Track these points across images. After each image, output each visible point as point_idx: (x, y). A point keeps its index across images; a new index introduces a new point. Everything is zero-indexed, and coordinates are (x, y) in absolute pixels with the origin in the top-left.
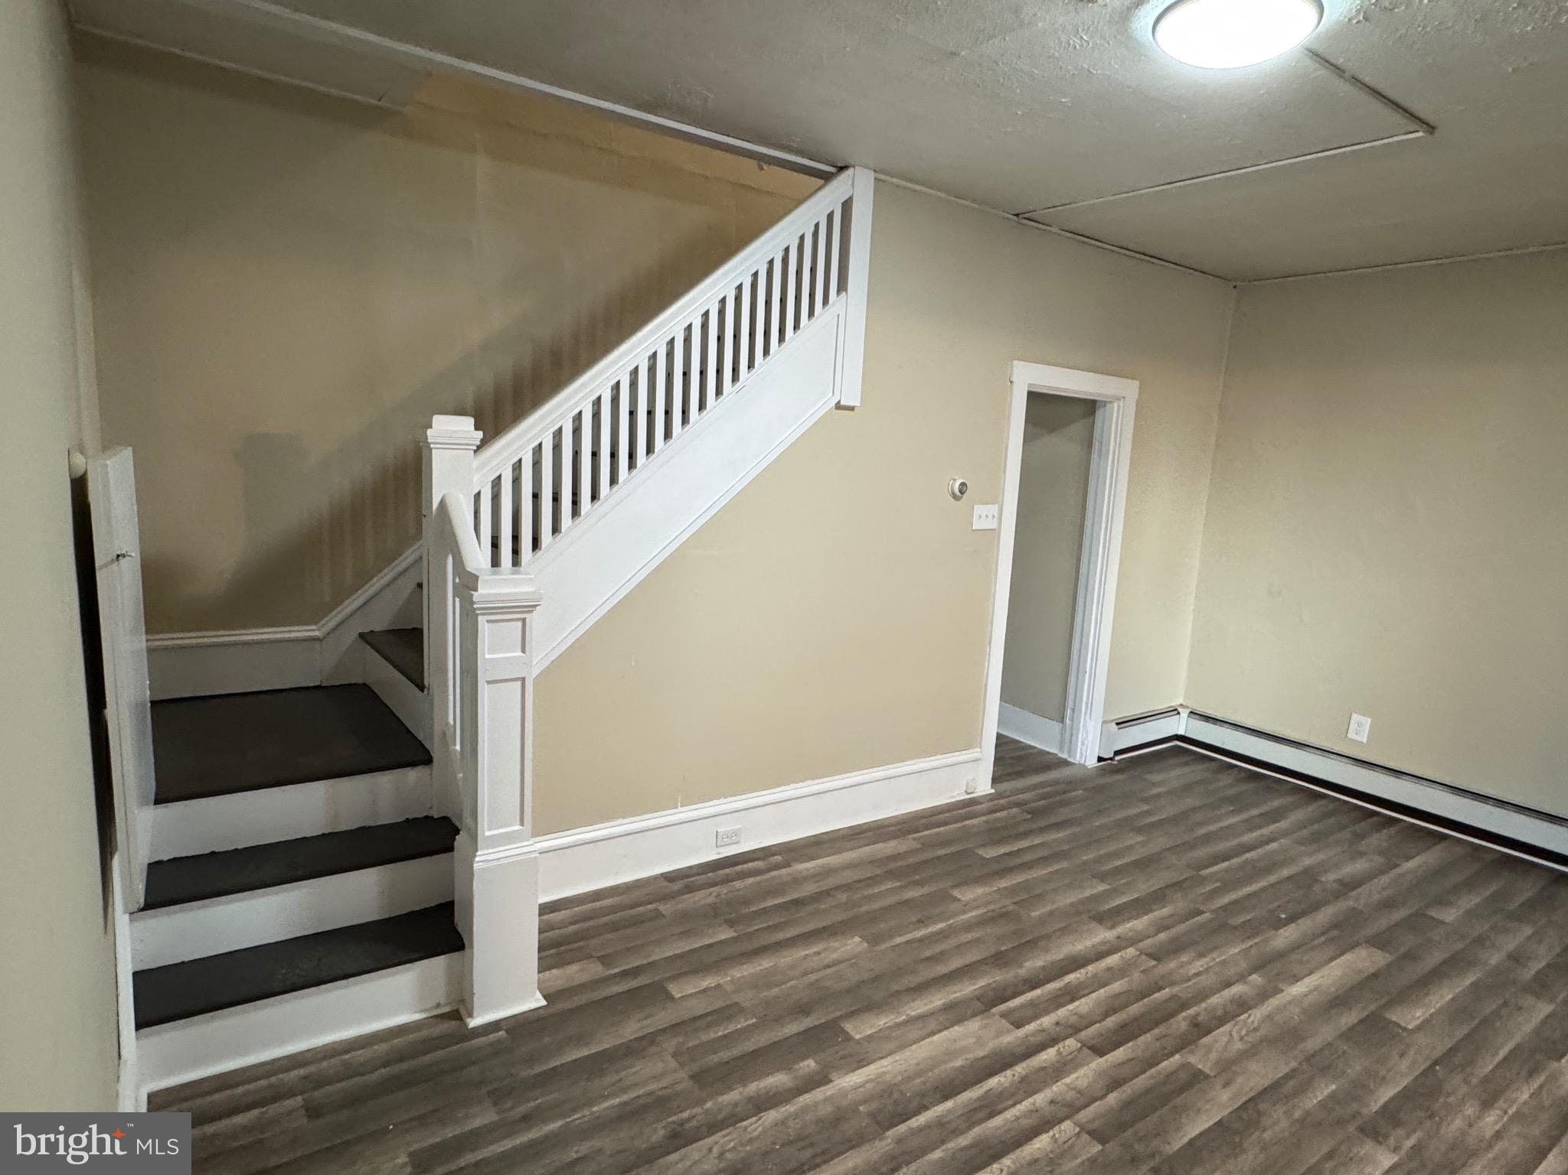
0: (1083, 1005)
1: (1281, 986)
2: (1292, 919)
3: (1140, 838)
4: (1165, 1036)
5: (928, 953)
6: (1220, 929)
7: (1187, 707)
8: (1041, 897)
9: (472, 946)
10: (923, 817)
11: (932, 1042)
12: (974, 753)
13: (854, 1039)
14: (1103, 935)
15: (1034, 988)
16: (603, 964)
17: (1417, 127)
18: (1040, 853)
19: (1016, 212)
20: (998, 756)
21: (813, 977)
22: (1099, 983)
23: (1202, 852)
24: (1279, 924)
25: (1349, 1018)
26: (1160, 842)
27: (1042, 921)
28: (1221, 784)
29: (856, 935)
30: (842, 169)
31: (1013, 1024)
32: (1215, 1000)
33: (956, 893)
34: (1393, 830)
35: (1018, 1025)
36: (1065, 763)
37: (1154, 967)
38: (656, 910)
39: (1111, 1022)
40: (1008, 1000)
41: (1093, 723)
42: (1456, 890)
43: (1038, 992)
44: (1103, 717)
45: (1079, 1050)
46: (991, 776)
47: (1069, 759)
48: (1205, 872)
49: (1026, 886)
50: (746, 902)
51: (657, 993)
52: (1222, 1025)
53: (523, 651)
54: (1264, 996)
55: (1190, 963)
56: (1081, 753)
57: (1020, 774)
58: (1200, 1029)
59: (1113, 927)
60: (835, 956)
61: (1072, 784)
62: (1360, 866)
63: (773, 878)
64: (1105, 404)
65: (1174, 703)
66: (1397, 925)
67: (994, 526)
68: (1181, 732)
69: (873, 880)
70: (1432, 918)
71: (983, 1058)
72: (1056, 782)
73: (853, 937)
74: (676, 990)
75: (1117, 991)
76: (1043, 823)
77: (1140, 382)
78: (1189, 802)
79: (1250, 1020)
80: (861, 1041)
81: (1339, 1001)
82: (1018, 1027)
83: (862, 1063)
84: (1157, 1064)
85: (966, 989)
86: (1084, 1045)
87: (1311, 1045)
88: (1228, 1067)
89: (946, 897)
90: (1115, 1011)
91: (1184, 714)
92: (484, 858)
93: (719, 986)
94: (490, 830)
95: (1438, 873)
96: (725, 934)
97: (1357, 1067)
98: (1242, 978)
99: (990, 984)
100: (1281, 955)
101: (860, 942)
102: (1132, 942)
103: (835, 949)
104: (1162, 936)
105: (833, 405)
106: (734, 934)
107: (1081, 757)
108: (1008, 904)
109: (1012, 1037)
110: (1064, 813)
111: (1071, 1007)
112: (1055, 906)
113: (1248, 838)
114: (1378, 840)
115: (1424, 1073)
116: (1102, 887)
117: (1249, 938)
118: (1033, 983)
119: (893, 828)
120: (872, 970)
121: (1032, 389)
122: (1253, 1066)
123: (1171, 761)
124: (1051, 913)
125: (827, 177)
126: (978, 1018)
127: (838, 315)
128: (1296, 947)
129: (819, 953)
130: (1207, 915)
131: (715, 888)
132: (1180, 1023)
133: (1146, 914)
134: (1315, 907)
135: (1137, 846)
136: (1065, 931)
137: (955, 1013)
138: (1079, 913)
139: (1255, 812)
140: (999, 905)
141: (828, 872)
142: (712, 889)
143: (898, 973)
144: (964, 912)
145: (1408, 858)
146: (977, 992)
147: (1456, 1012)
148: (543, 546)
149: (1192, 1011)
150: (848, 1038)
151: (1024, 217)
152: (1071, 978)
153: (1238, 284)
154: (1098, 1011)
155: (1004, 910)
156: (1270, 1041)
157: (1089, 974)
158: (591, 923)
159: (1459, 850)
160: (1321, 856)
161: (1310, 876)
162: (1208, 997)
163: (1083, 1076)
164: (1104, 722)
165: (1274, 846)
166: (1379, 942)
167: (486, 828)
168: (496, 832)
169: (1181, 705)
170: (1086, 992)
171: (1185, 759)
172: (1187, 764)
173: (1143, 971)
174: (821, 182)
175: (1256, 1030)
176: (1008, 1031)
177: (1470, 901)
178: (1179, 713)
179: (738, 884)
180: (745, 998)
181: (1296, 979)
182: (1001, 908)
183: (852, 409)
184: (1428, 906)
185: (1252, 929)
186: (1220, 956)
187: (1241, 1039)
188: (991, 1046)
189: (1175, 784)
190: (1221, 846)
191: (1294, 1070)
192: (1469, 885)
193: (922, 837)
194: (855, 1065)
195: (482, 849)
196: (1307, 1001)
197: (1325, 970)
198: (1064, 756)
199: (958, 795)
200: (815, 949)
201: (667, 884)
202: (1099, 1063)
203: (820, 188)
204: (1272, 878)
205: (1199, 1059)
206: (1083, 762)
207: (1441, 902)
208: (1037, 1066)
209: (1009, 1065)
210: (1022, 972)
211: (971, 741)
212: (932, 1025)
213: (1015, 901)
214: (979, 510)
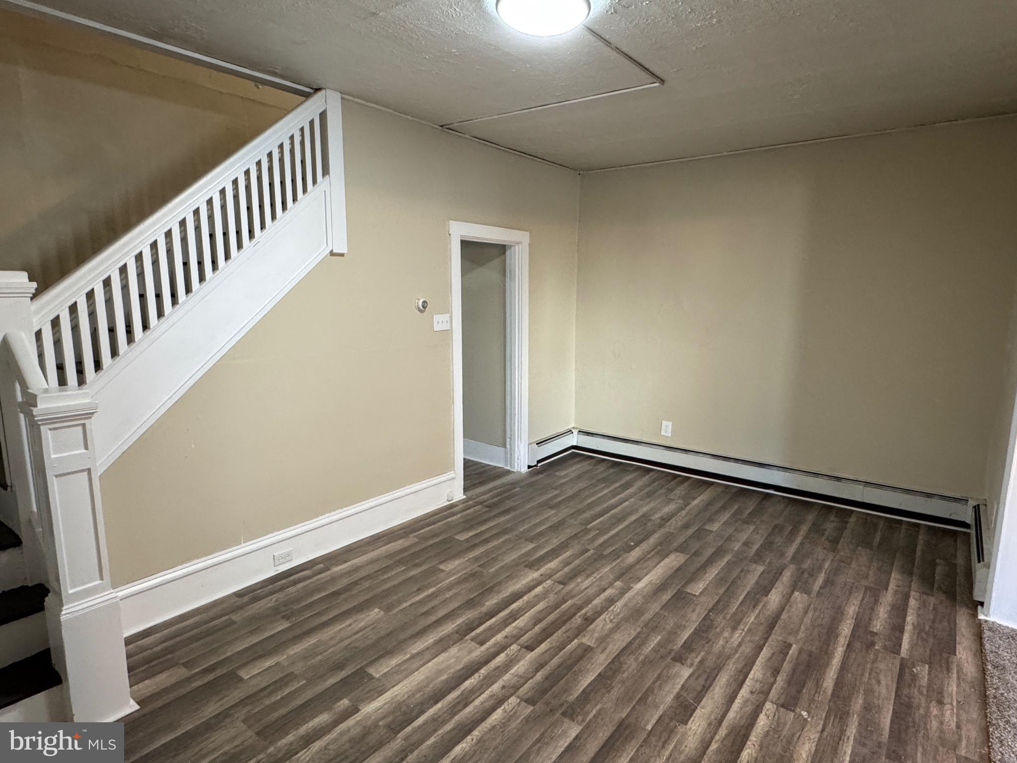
0: (521, 622)
1: (631, 585)
2: (637, 544)
3: (553, 512)
4: (569, 630)
5: (425, 609)
6: (599, 558)
7: (577, 428)
8: (495, 559)
9: (67, 680)
10: (421, 521)
11: (427, 667)
12: (451, 474)
13: (375, 678)
14: (533, 575)
15: (491, 617)
16: (185, 667)
17: (655, 81)
18: (494, 532)
19: (441, 125)
20: (466, 474)
21: (347, 642)
22: (531, 605)
23: (587, 515)
24: (630, 549)
25: (666, 596)
26: (564, 512)
27: (497, 573)
28: (599, 471)
29: (376, 608)
30: (317, 90)
31: (478, 644)
32: (597, 601)
33: (442, 567)
34: (686, 484)
35: (482, 643)
36: (508, 472)
37: (563, 588)
38: (230, 619)
39: (537, 628)
40: (476, 629)
41: (522, 445)
42: (717, 512)
43: (494, 620)
44: (529, 441)
45: (519, 650)
46: (463, 488)
47: (511, 470)
48: (589, 526)
49: (487, 553)
50: (298, 600)
51: (232, 679)
52: (600, 616)
53: (86, 448)
54: (623, 592)
55: (582, 582)
56: (518, 465)
57: (482, 483)
58: (589, 620)
59: (538, 569)
60: (362, 624)
61: (514, 484)
62: (671, 507)
63: (318, 580)
64: (510, 247)
65: (570, 427)
66: (690, 537)
67: (448, 328)
68: (575, 444)
69: (387, 569)
70: (706, 530)
71: (460, 670)
72: (503, 485)
73: (374, 609)
74: (244, 674)
75: (541, 609)
76: (497, 511)
77: (530, 233)
78: (582, 485)
79: (615, 610)
80: (380, 678)
81: (661, 588)
82: (482, 645)
83: (381, 693)
84: (564, 648)
85: (449, 627)
86: (522, 647)
87: (647, 616)
88: (603, 640)
89: (435, 571)
90: (540, 621)
91: (575, 432)
92: (69, 612)
93: (278, 664)
94: (72, 588)
95: (710, 504)
96: (285, 625)
97: (670, 624)
98: (611, 585)
99: (464, 621)
100: (631, 567)
101: (379, 612)
102: (549, 576)
103: (363, 619)
104: (567, 569)
105: (328, 252)
106: (290, 625)
107: (518, 467)
108: (475, 567)
109: (479, 652)
110: (509, 504)
111: (514, 625)
112: (504, 563)
113: (613, 501)
114: (680, 491)
115: (704, 619)
116: (531, 546)
117: (614, 560)
118: (491, 615)
119: (400, 532)
120: (387, 628)
121: (464, 239)
122: (617, 636)
123: (571, 462)
124: (502, 567)
125: (307, 96)
126: (457, 644)
127: (325, 191)
128: (639, 561)
129: (350, 625)
130: (592, 551)
131: (274, 595)
132: (577, 620)
133: (557, 557)
134: (647, 537)
135: (553, 516)
136: (510, 577)
137: (443, 645)
138: (517, 565)
139: (617, 485)
140: (469, 569)
141: (356, 569)
142: (272, 596)
143: (404, 627)
144: (447, 578)
145: (695, 499)
146: (456, 629)
147: (720, 580)
148: (104, 367)
149: (583, 611)
150: (372, 678)
151: (446, 128)
152: (514, 606)
153: (582, 172)
154: (530, 624)
155: (473, 571)
156: (626, 619)
157: (525, 602)
158: (178, 639)
159: (719, 490)
160: (652, 505)
161: (646, 517)
162: (592, 600)
163: (520, 668)
164: (530, 444)
165: (626, 503)
166: (681, 549)
167: (69, 587)
168: (79, 589)
169: (574, 427)
170: (523, 613)
171: (577, 460)
172: (579, 462)
173: (556, 593)
174: (304, 98)
175: (619, 614)
176: (476, 648)
177: (726, 516)
178: (572, 433)
179: (292, 590)
180: (298, 669)
181: (640, 579)
182: (471, 571)
183: (342, 255)
184: (705, 524)
185: (616, 555)
186: (598, 574)
187: (611, 621)
188: (466, 660)
189: (573, 475)
190: (598, 509)
191: (639, 633)
192: (724, 508)
193: (419, 534)
194: (376, 695)
195: (68, 603)
196: (646, 591)
197: (654, 572)
198: (508, 468)
199: (442, 503)
200: (348, 622)
201: (237, 599)
202: (531, 656)
203: (302, 103)
204: (626, 523)
205: (587, 640)
206: (519, 470)
207: (711, 520)
208: (494, 667)
209: (477, 670)
210: (484, 609)
211: (449, 466)
212: (428, 656)
213: (479, 564)
214: (437, 318)
